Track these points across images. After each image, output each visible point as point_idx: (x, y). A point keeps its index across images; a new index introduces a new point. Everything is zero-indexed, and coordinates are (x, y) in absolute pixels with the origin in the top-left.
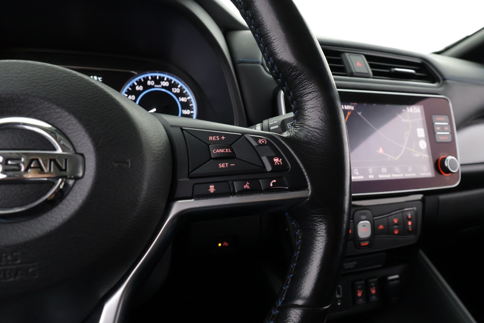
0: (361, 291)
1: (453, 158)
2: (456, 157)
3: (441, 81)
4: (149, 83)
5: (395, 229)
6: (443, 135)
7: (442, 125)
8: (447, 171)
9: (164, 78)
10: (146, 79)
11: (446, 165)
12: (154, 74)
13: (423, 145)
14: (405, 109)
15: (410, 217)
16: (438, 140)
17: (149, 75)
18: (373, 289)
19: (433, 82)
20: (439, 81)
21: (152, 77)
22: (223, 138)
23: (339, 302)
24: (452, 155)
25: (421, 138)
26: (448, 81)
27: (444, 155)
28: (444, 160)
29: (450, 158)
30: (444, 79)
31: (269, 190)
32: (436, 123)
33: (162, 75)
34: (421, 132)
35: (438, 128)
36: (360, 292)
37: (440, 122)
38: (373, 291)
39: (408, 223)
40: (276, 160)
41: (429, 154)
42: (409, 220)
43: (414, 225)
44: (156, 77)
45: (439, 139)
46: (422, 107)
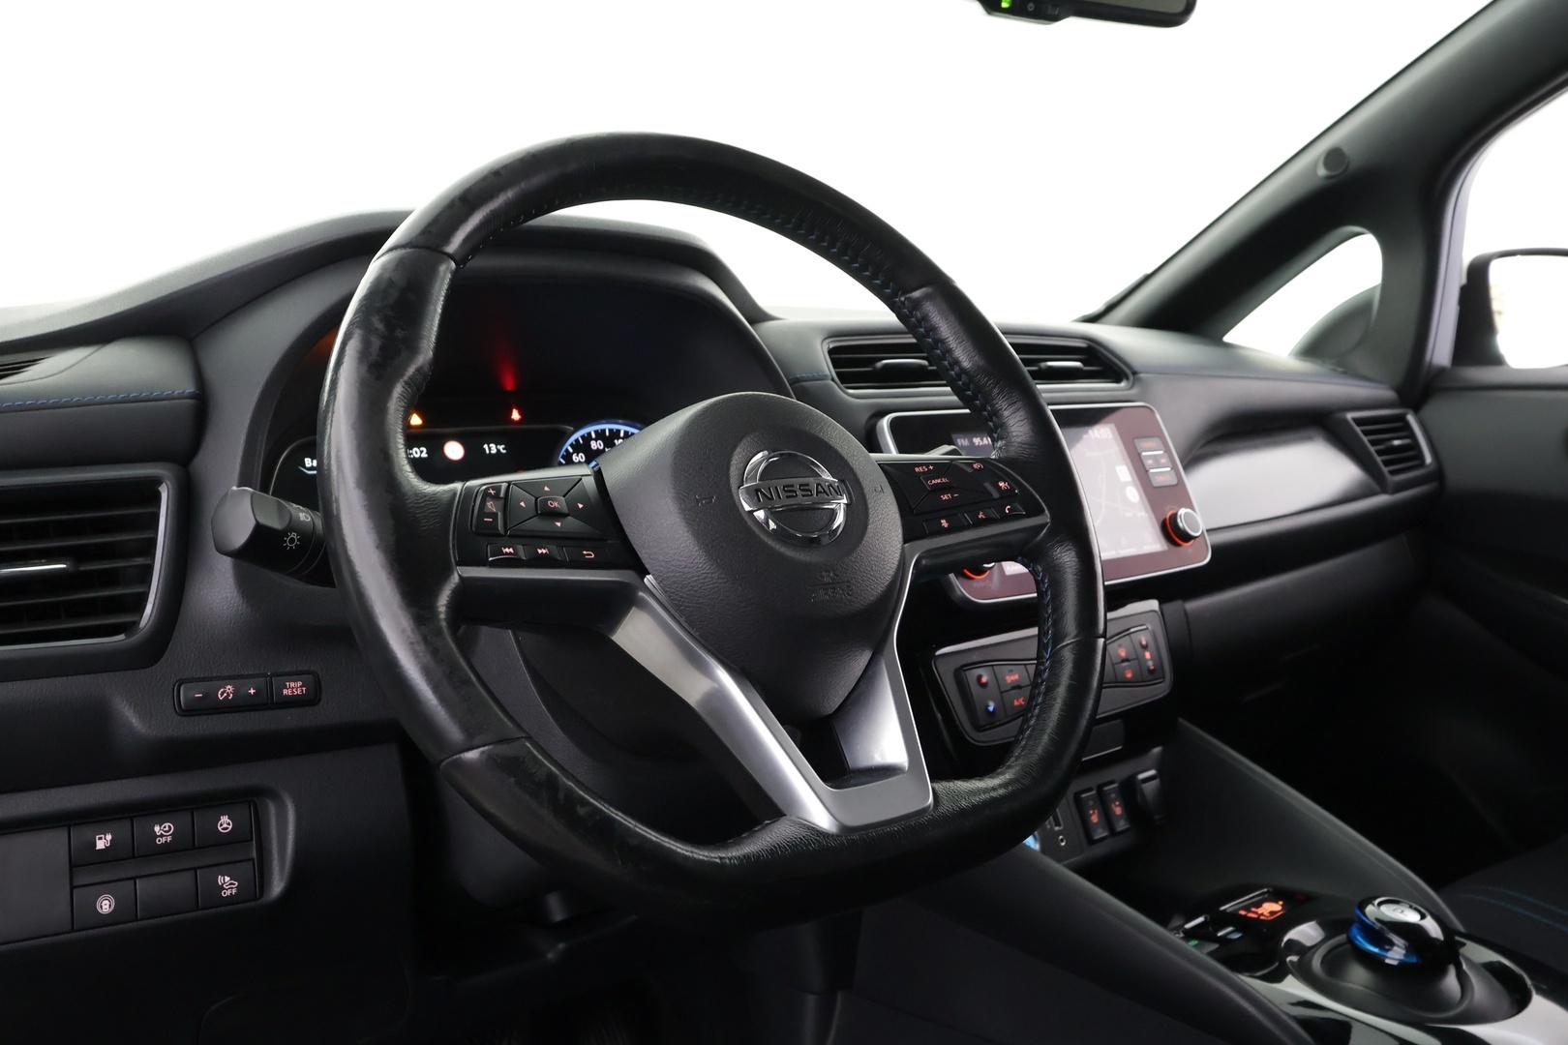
0: (1096, 811)
1: (1188, 510)
2: (1193, 509)
3: (1131, 378)
4: (594, 445)
5: (1125, 668)
6: (1162, 473)
7: (1155, 456)
8: (1187, 538)
9: (619, 431)
10: (587, 438)
11: (1181, 525)
12: (599, 427)
13: (1134, 494)
14: (1086, 433)
15: (1144, 643)
16: (1155, 485)
17: (592, 429)
18: (1116, 806)
19: (1118, 381)
20: (1127, 378)
21: (596, 432)
22: (931, 467)
23: (1062, 840)
24: (1186, 507)
25: (1126, 484)
26: (1142, 375)
27: (1171, 509)
28: (1174, 517)
29: (1182, 511)
30: (1135, 373)
31: (1006, 518)
32: (1144, 454)
33: (615, 427)
34: (1124, 473)
35: (1150, 462)
36: (1094, 813)
37: (1151, 452)
38: (1118, 811)
39: (1144, 656)
40: (1002, 484)
41: (1147, 512)
42: (1145, 647)
43: (1157, 658)
44: (604, 431)
45: (1158, 481)
46: (1113, 426)
